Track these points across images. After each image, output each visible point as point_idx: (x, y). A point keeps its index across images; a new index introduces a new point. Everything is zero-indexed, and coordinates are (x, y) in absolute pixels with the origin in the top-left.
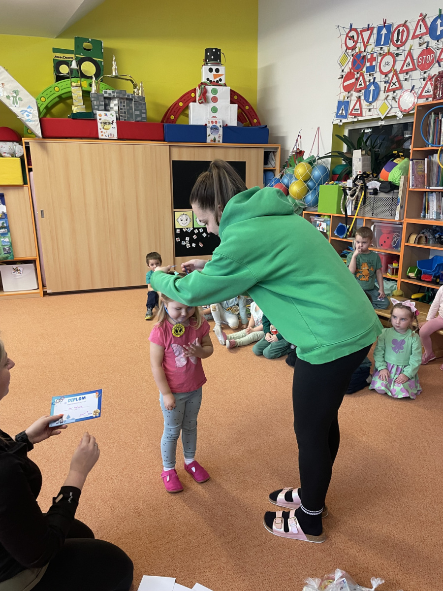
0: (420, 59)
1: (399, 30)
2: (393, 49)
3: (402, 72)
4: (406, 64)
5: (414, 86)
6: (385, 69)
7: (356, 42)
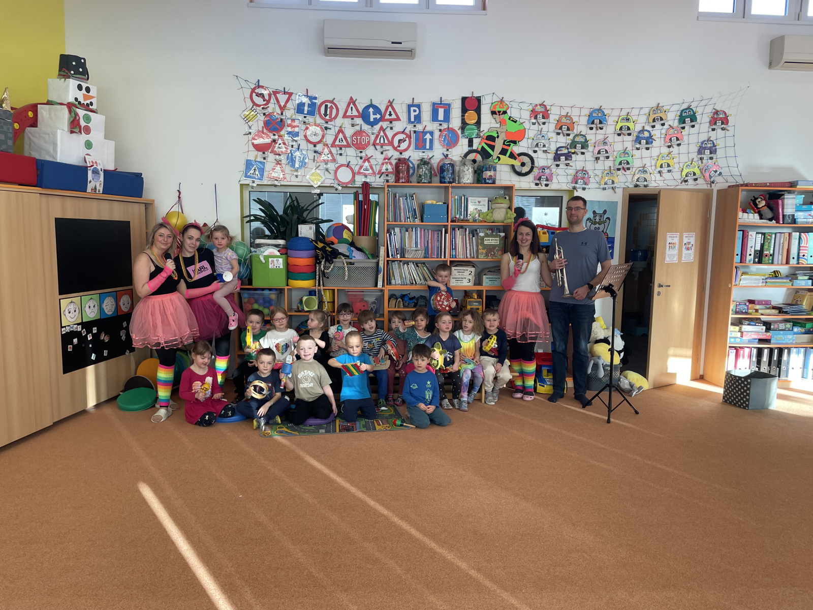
0: (355, 138)
1: (326, 106)
2: (319, 121)
3: (333, 145)
4: (338, 140)
5: (349, 162)
6: (314, 139)
7: (268, 102)
